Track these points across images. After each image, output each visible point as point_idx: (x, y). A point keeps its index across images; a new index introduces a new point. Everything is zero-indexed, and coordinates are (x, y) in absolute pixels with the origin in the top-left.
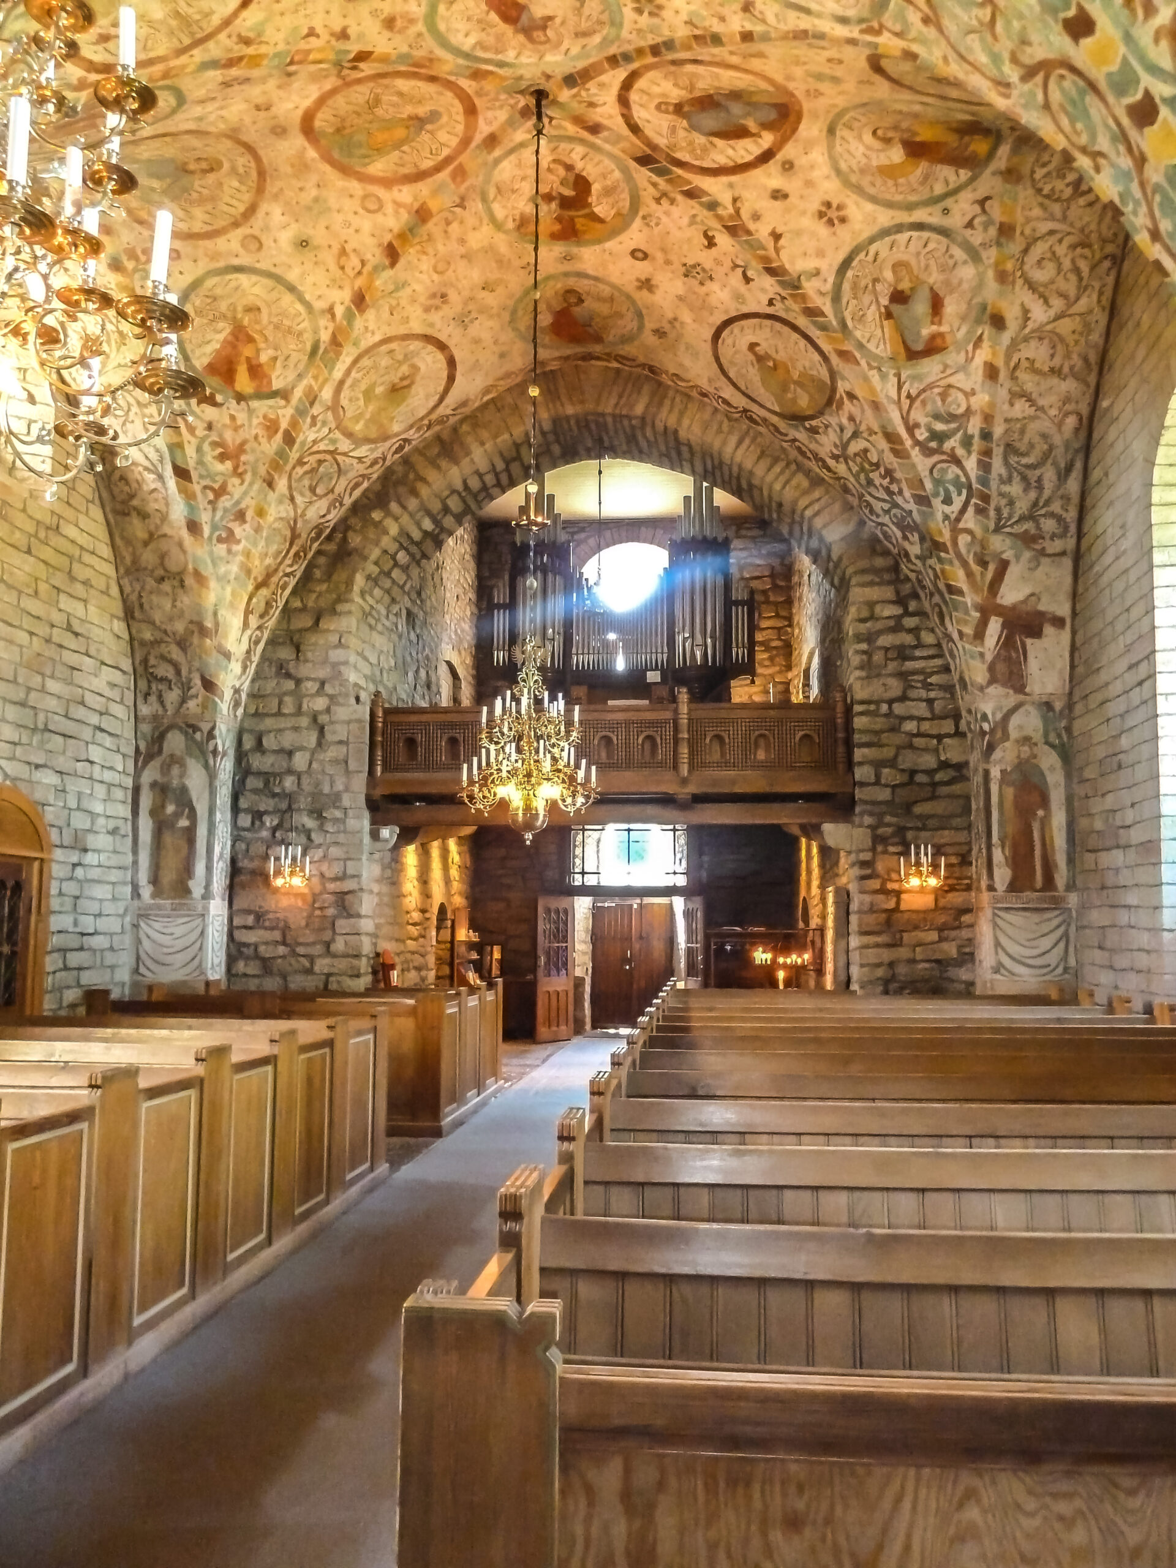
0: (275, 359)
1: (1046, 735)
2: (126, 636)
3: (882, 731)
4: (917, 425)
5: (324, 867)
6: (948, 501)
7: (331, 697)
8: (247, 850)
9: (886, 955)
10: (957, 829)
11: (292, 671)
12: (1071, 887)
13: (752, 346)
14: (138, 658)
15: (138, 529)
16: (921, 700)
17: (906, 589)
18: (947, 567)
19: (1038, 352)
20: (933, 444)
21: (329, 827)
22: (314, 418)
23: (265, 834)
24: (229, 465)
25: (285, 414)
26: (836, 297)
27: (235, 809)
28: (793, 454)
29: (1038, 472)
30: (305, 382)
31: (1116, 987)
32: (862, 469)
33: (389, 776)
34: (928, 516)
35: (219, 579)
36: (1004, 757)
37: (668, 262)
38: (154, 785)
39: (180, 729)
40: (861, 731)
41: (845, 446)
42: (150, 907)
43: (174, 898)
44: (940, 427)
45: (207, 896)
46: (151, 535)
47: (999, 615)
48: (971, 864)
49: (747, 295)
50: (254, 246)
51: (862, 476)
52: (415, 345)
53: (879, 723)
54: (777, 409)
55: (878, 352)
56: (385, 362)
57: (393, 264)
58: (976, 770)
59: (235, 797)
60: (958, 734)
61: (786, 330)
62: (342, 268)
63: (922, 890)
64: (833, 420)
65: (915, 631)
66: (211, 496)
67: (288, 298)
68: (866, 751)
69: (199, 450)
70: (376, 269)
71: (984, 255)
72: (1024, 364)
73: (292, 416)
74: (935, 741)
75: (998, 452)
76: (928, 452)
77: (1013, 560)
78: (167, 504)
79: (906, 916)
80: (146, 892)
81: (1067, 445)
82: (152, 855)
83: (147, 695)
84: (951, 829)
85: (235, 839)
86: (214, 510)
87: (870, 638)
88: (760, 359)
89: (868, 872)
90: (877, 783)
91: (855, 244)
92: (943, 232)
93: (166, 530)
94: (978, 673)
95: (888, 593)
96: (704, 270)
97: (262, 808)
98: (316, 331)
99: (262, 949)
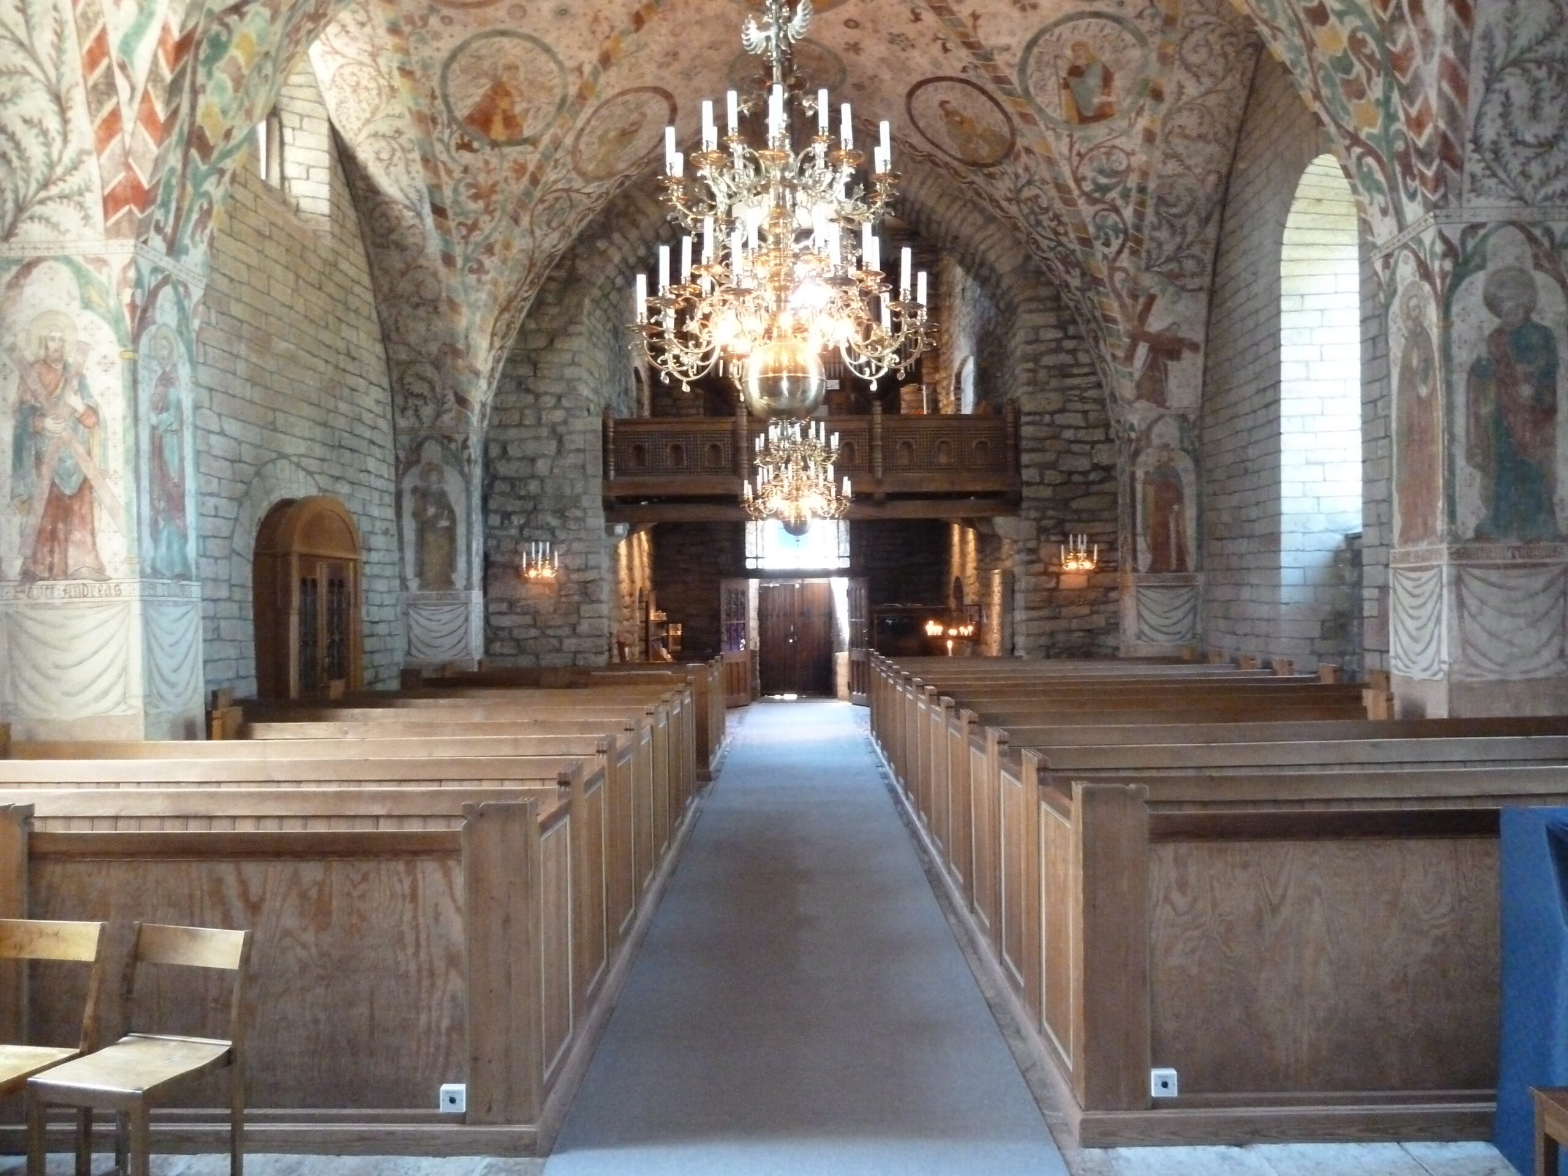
0: (527, 110)
1: (1182, 441)
2: (383, 357)
3: (1046, 439)
4: (1084, 178)
5: (568, 560)
6: (1107, 244)
7: (568, 410)
8: (498, 546)
9: (1048, 626)
10: (1106, 521)
11: (531, 387)
12: (1199, 568)
13: (943, 104)
14: (395, 377)
15: (396, 261)
16: (1077, 411)
17: (1066, 315)
18: (1104, 300)
19: (1188, 120)
20: (1097, 195)
21: (572, 525)
22: (556, 161)
23: (513, 532)
24: (481, 204)
25: (532, 158)
26: (1022, 69)
27: (485, 510)
28: (970, 194)
29: (1184, 220)
30: (552, 131)
31: (1238, 649)
32: (1032, 212)
33: (623, 480)
34: (1089, 255)
35: (470, 306)
36: (1148, 460)
37: (876, 31)
38: (415, 490)
39: (437, 440)
40: (1027, 439)
41: (1019, 191)
42: (416, 598)
43: (439, 589)
44: (1103, 180)
45: (469, 587)
46: (408, 265)
47: (1146, 341)
48: (1116, 550)
49: (944, 62)
50: (518, 14)
51: (1032, 218)
52: (645, 96)
53: (1044, 432)
54: (959, 156)
55: (1054, 115)
56: (619, 110)
57: (637, 30)
58: (1123, 471)
59: (485, 499)
60: (1109, 440)
61: (976, 93)
62: (593, 32)
63: (1077, 572)
64: (1010, 170)
65: (1073, 352)
66: (464, 232)
67: (544, 57)
68: (1033, 455)
69: (455, 190)
70: (624, 33)
71: (1150, 40)
72: (1177, 130)
73: (539, 161)
74: (1088, 447)
75: (1151, 202)
76: (1092, 201)
77: (1160, 295)
78: (424, 239)
79: (1064, 593)
80: (414, 584)
81: (1208, 199)
82: (417, 552)
83: (403, 410)
84: (1100, 521)
85: (487, 537)
86: (467, 243)
87: (1036, 359)
88: (948, 114)
89: (1034, 557)
90: (1041, 482)
91: (1042, 26)
92: (1117, 20)
93: (422, 261)
94: (1127, 390)
95: (1051, 319)
96: (907, 39)
97: (510, 509)
98: (565, 86)
99: (516, 632)
